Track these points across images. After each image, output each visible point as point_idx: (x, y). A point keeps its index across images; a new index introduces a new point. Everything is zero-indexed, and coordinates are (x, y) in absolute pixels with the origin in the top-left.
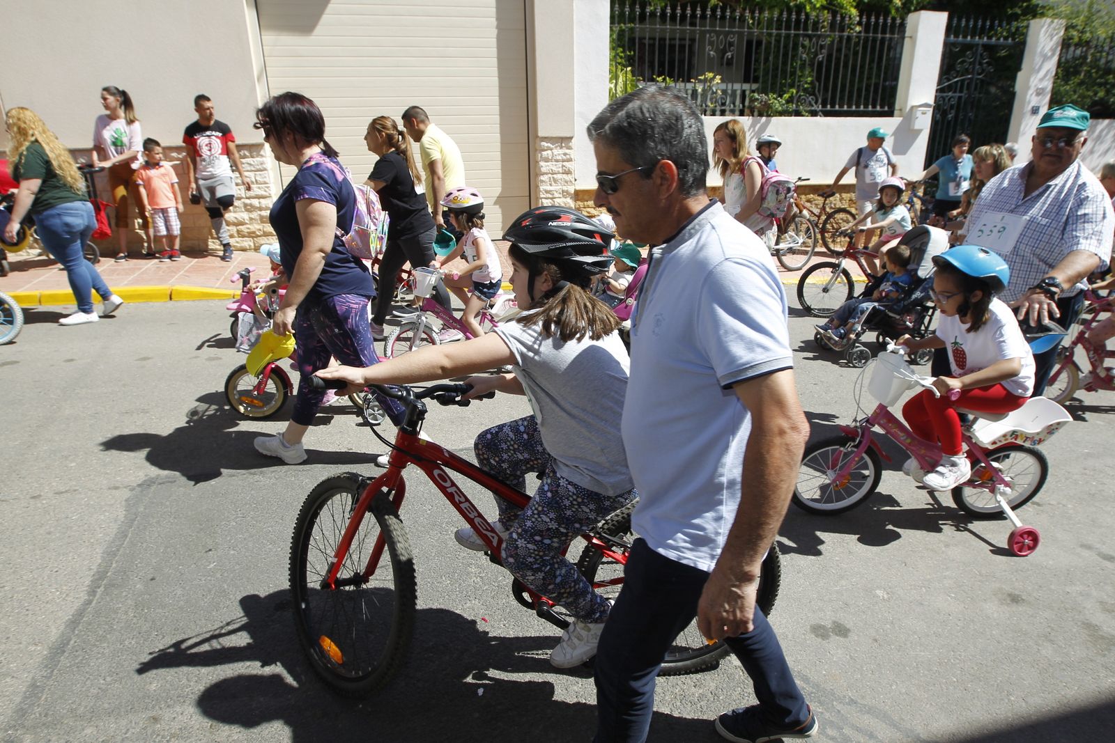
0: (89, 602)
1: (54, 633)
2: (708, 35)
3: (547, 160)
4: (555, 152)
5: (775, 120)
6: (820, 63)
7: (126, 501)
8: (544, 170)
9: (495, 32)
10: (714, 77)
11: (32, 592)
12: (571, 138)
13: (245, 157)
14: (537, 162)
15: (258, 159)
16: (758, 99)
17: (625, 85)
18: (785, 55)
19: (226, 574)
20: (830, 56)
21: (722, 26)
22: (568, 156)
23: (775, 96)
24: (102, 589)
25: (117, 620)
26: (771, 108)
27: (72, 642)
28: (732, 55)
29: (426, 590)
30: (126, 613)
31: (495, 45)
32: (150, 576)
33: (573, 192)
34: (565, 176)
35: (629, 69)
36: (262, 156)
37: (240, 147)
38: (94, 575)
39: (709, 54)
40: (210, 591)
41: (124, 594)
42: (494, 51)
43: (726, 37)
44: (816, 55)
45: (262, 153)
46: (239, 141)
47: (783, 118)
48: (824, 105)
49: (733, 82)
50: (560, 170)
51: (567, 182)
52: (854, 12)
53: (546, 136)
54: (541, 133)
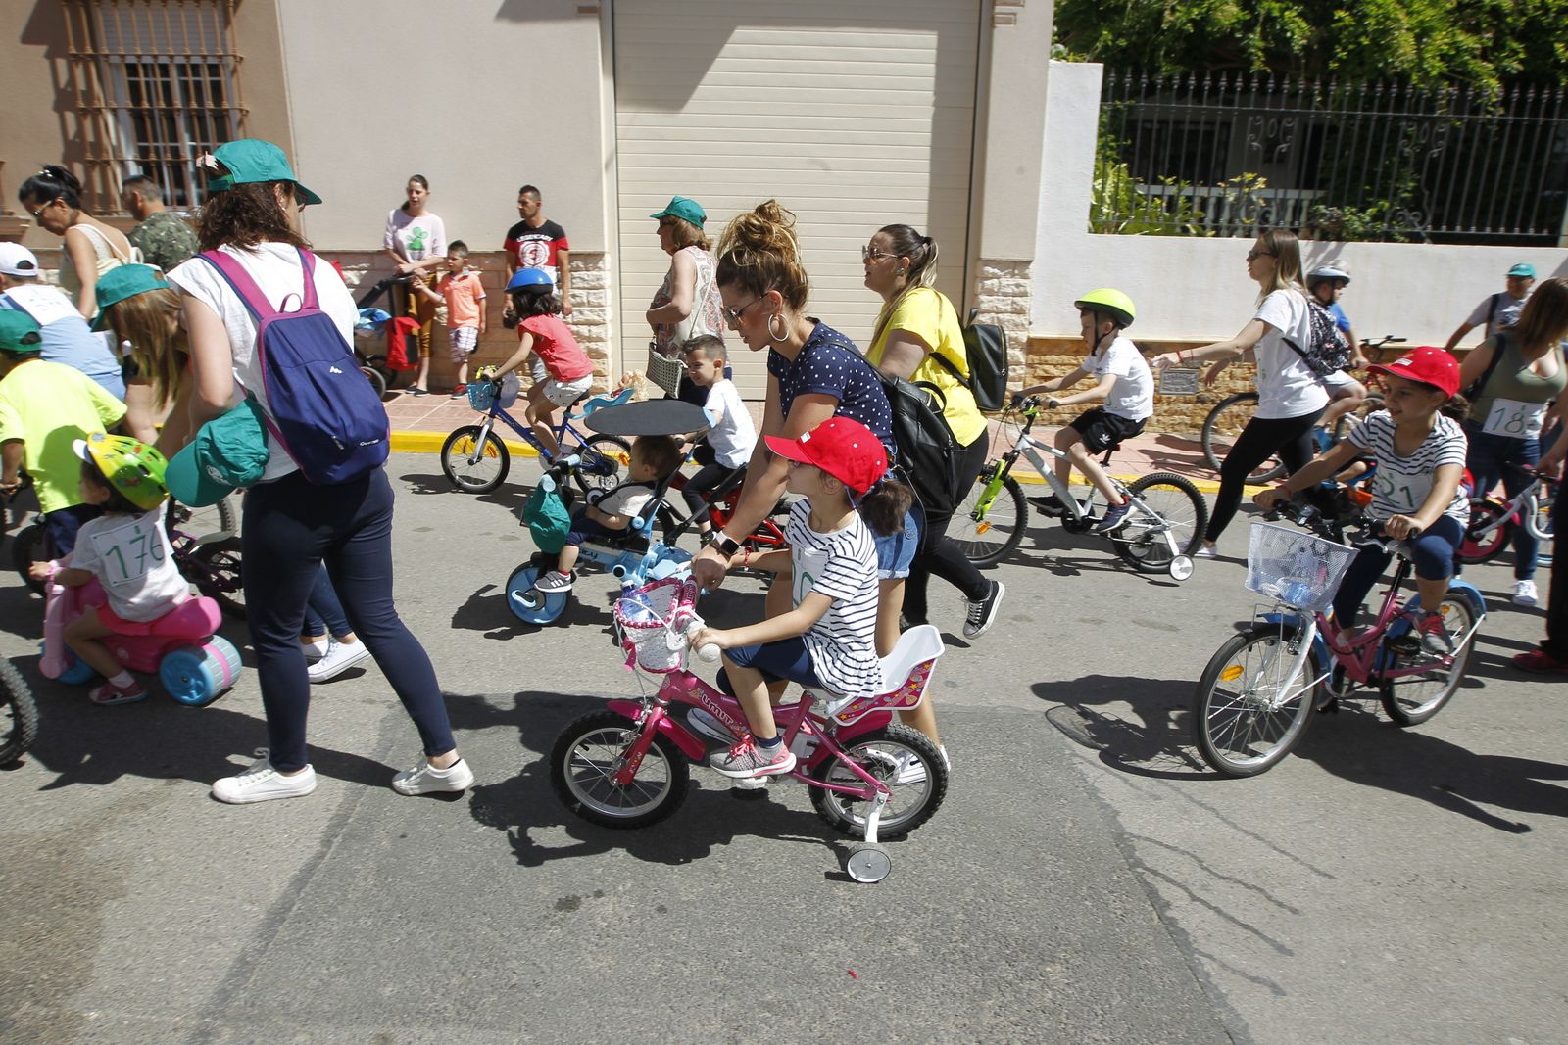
0: (321, 856)
1: (276, 890)
2: (1251, 119)
3: (990, 292)
4: (1004, 281)
5: (1350, 247)
6: (1434, 162)
7: (382, 721)
8: (984, 306)
9: (930, 110)
10: (1255, 181)
11: (256, 829)
12: (1029, 263)
13: (577, 270)
14: (976, 295)
15: (594, 273)
16: (1324, 215)
17: (1117, 187)
18: (1376, 148)
19: (497, 845)
20: (1450, 152)
21: (1276, 104)
22: (1022, 289)
23: (1354, 209)
24: (339, 839)
25: (353, 887)
26: (1347, 228)
27: (295, 908)
28: (1289, 147)
29: (770, 914)
30: (365, 879)
31: (929, 129)
32: (401, 832)
33: (1025, 340)
34: (1015, 317)
35: (1124, 165)
36: (600, 269)
37: (574, 256)
38: (332, 819)
39: (1251, 146)
40: (474, 865)
41: (366, 851)
42: (927, 137)
43: (1280, 121)
44: (1426, 148)
45: (600, 265)
46: (573, 249)
47: (1366, 244)
48: (1436, 225)
49: (1285, 188)
50: (1009, 308)
51: (1017, 325)
52: (1494, 83)
53: (992, 258)
54: (985, 254)
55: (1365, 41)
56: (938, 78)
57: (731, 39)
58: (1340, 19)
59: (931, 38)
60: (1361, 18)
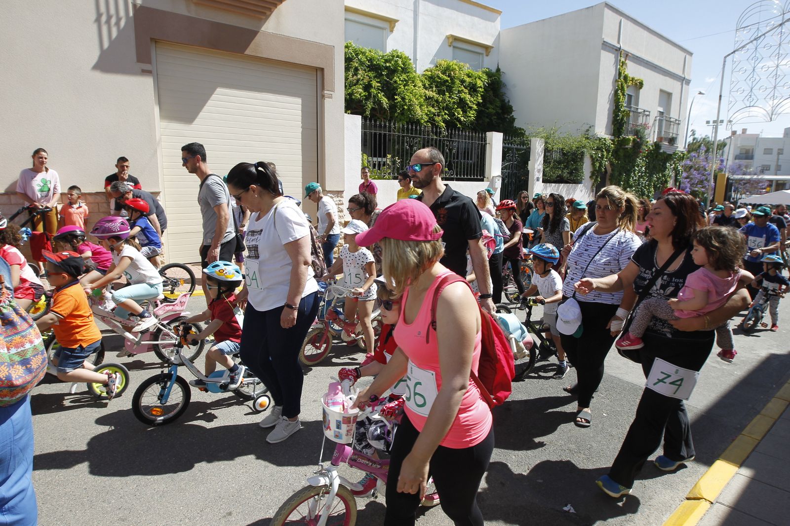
2: (406, 138)
6: (454, 154)
9: (301, 129)
12: (343, 191)
20: (458, 151)
21: (412, 133)
22: (341, 202)
33: (344, 223)
39: (406, 148)
43: (413, 139)
44: (452, 150)
48: (457, 175)
52: (442, 124)
53: (330, 190)
54: (327, 189)
55: (406, 107)
56: (302, 116)
57: (215, 93)
58: (397, 99)
59: (299, 100)
60: (403, 99)
